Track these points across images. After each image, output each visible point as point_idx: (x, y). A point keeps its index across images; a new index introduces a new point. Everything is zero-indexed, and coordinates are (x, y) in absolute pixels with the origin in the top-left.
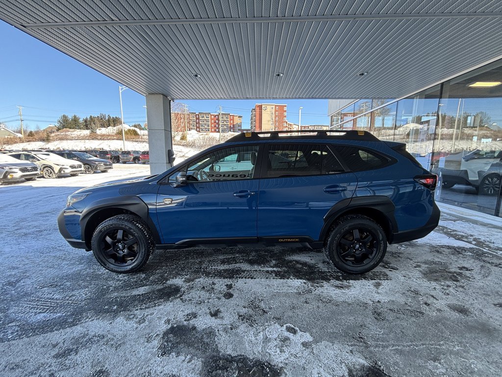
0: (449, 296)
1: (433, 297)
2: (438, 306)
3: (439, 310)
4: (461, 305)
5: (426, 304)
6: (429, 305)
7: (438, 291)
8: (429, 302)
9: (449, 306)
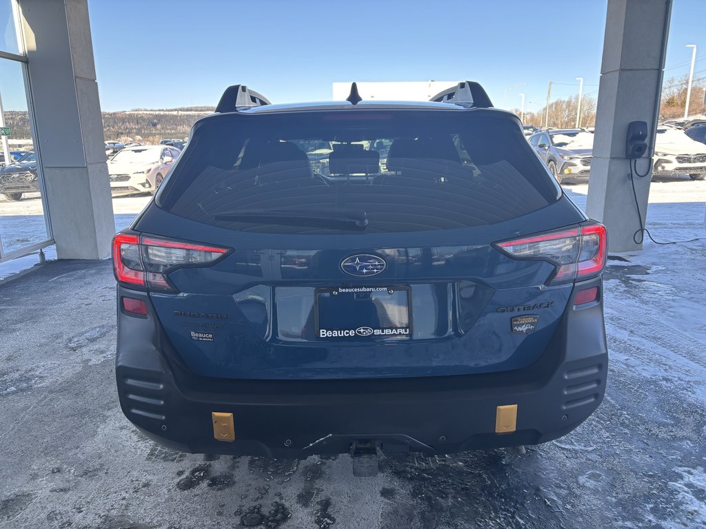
0: (43, 516)
1: (61, 490)
2: (42, 481)
3: (34, 477)
4: (14, 516)
5: (59, 470)
6: (53, 472)
7: (69, 508)
8: (57, 476)
9: (28, 496)
